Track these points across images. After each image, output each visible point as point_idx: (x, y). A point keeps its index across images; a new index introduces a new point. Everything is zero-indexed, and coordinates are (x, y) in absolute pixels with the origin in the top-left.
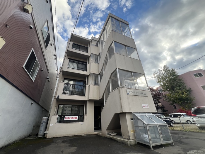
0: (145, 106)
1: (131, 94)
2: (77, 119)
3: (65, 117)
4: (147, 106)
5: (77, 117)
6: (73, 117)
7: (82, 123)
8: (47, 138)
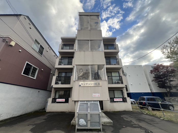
0: (96, 95)
1: (83, 86)
2: (64, 101)
3: (57, 99)
4: (98, 95)
5: (65, 99)
6: (62, 99)
7: (67, 104)
8: (46, 112)
